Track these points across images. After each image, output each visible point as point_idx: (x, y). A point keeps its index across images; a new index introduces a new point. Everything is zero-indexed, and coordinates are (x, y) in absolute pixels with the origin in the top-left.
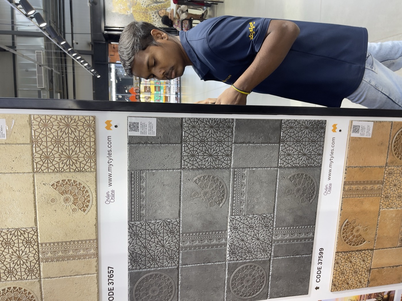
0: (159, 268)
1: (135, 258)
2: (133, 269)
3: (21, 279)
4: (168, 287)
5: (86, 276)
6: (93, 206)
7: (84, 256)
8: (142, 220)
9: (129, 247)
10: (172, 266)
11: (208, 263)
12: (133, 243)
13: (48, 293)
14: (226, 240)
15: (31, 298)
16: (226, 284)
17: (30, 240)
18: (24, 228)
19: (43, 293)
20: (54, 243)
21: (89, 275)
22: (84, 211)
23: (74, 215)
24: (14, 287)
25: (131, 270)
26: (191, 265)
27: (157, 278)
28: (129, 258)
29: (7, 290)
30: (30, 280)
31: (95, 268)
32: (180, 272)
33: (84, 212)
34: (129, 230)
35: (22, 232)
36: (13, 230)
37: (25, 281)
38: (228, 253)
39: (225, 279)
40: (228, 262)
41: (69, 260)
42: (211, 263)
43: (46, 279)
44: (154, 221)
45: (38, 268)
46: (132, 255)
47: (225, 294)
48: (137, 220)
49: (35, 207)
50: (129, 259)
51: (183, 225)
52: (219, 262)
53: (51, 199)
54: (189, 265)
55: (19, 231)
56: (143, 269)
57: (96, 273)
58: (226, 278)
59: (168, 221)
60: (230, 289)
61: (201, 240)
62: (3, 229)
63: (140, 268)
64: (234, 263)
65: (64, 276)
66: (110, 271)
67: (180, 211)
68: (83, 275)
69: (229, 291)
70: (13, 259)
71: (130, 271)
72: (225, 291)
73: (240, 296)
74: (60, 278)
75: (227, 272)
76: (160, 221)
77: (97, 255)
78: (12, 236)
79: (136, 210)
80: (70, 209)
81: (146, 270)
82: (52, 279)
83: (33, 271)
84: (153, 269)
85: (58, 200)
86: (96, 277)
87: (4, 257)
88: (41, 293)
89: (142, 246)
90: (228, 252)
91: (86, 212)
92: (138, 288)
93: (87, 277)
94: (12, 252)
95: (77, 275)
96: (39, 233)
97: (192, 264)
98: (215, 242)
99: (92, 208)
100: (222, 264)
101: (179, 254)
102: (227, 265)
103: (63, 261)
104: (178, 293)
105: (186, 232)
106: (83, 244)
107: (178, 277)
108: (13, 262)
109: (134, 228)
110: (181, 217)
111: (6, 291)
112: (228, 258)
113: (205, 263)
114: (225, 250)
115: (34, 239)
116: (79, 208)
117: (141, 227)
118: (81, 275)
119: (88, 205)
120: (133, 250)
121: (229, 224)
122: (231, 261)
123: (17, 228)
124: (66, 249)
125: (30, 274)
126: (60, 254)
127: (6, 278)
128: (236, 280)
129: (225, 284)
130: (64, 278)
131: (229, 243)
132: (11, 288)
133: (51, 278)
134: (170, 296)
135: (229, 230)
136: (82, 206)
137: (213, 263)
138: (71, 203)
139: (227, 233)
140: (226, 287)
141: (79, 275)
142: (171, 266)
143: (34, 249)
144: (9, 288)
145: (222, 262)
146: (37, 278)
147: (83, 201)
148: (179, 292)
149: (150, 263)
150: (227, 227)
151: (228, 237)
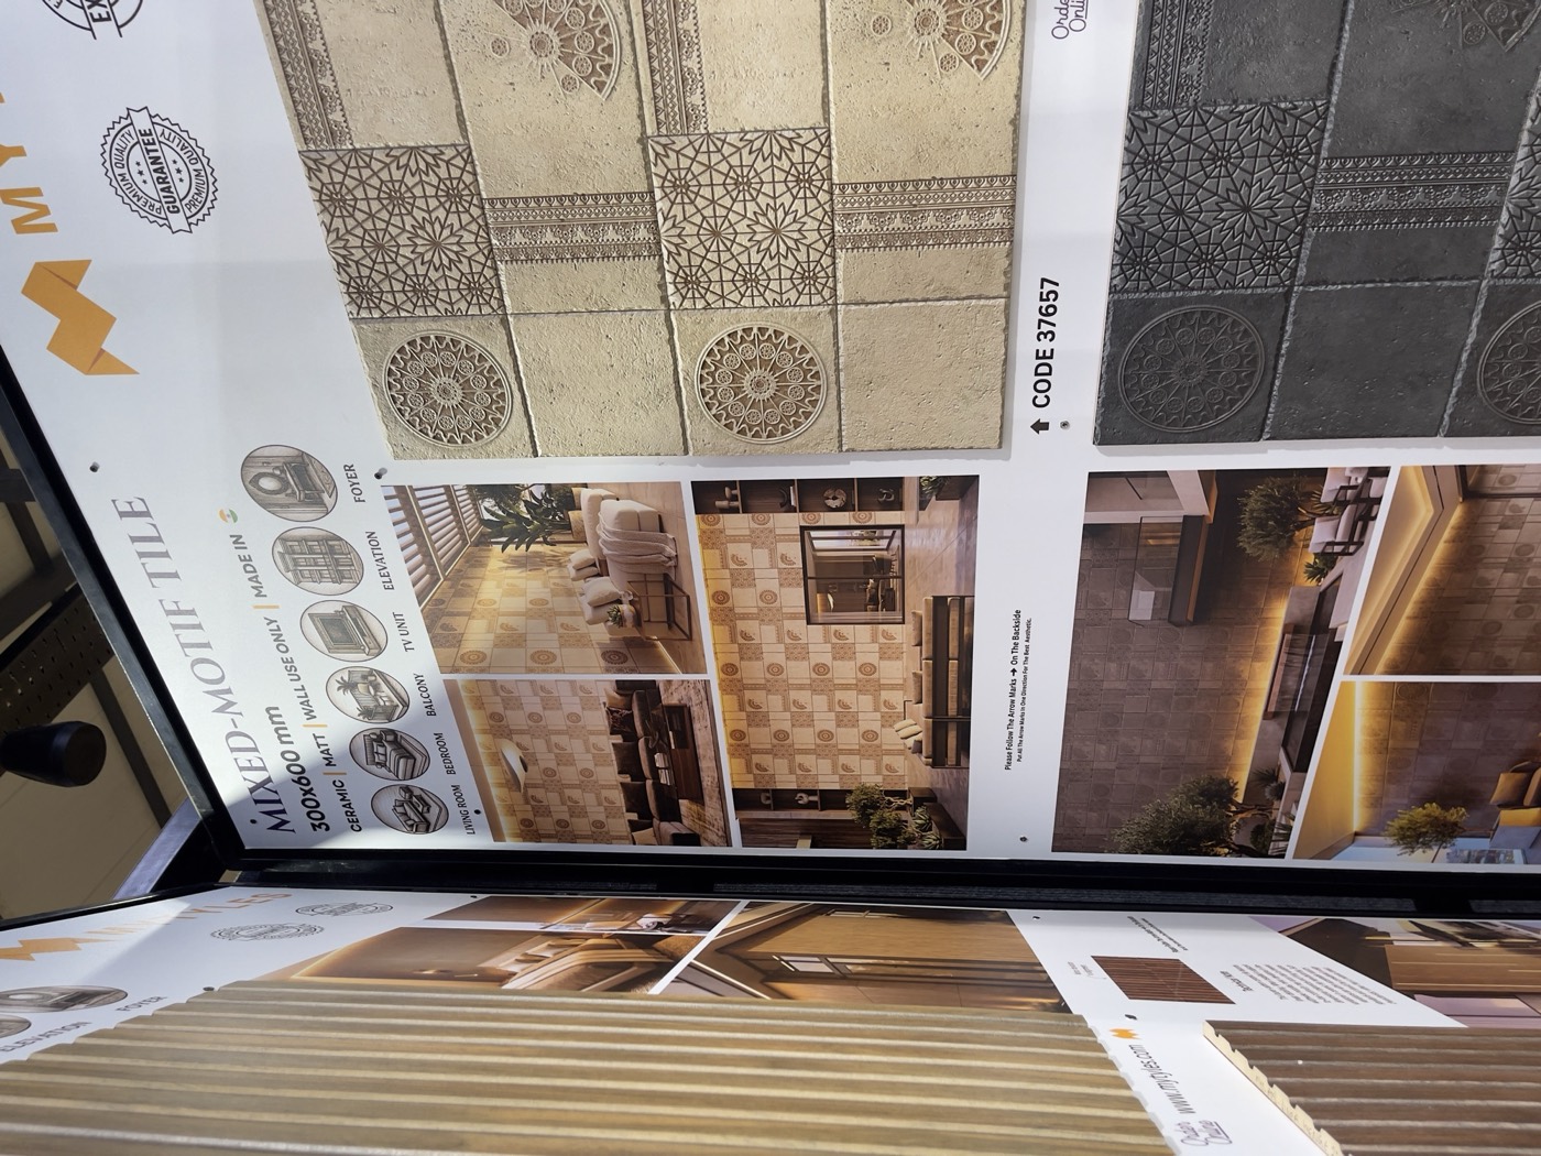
0: (1220, 292)
1: (1138, 251)
2: (1127, 291)
3: (781, 305)
4: (1242, 362)
5: (974, 302)
6: (1010, 45)
7: (971, 235)
8: (1182, 101)
9: (1123, 209)
10: (1266, 287)
11: (1408, 281)
12: (1138, 195)
13: (858, 351)
14: (1502, 193)
15: (807, 364)
16: (1464, 365)
17: (809, 172)
18: (789, 129)
19: (841, 351)
20: (879, 184)
21: (982, 302)
22: (980, 65)
23: (945, 81)
24: (759, 329)
25: (1119, 292)
26: (1340, 287)
27: (1204, 326)
28: (1117, 248)
29: (742, 336)
30: (805, 309)
31: (1003, 278)
32: (1292, 310)
33: (979, 70)
34: (1130, 141)
35: (785, 144)
36: (756, 135)
37: (791, 309)
38: (1496, 246)
39: (1464, 345)
40: (1492, 282)
41: (923, 245)
42: (1422, 280)
43: (853, 307)
44: (1226, 108)
45: (829, 270)
46: (1129, 238)
47: (1451, 401)
48: (1163, 103)
49: (824, 51)
50: (1116, 252)
51: (1336, 126)
52: (1452, 279)
53: (876, 17)
54: (1333, 284)
55: (775, 138)
56: (1161, 290)
57: (1005, 294)
58: (1470, 341)
59: (1279, 108)
60: (1476, 382)
61: (1400, 189)
62: (727, 133)
63: (1152, 288)
64: (1514, 286)
65: (907, 301)
66: (1047, 295)
67: (1334, 66)
68: (964, 299)
69: (1468, 390)
70: (758, 237)
71: (1116, 297)
72: (1455, 390)
73: (1508, 412)
74: (894, 305)
75: (1475, 321)
76: (1249, 107)
77: (1009, 233)
78: (754, 155)
79: (1166, 62)
80: (932, 60)
81: (1171, 294)
82: (870, 306)
83: (815, 278)
84: (1195, 293)
85: (895, 23)
86: (1002, 308)
87: (731, 230)
88: (837, 352)
89: (1167, 207)
90: (1498, 242)
91: (986, 69)
92: (1135, 356)
93: (975, 306)
94: (755, 213)
95: (945, 299)
96: (834, 146)
97: (1342, 283)
98: (1453, 197)
99: (1009, 53)
100: (1465, 287)
101: (1301, 243)
102: (1485, 291)
103: (904, 248)
104: (1273, 384)
105: (1346, 154)
106: (970, 192)
107: (1283, 328)
108: (756, 248)
109: (1148, 138)
110: (1336, 89)
111: (739, 341)
112: (1494, 267)
113: (1398, 281)
114: (1491, 231)
115: (819, 171)
116: (965, 53)
117: (1173, 130)
118: (958, 299)
119: (994, 43)
120: (1134, 219)
121: (1528, 124)
122: (1504, 277)
123: (770, 128)
124: (915, 206)
125: (807, 288)
126: (897, 223)
127: (739, 297)
128: (1506, 354)
129: (1457, 363)
130: (904, 304)
131: (1510, 206)
132: (752, 329)
133: (867, 304)
134: (1243, 391)
135: (1522, 152)
136: (974, 47)
137: (1428, 280)
138: (938, 35)
139: (1513, 162)
140: (1459, 376)
141: (952, 299)
142: (1261, 287)
143: (821, 205)
144: (747, 331)
145: (1466, 280)
146: (825, 301)
147: (978, 26)
148: (1277, 383)
149: (1188, 270)
150: (1517, 139)
151: (1514, 180)
